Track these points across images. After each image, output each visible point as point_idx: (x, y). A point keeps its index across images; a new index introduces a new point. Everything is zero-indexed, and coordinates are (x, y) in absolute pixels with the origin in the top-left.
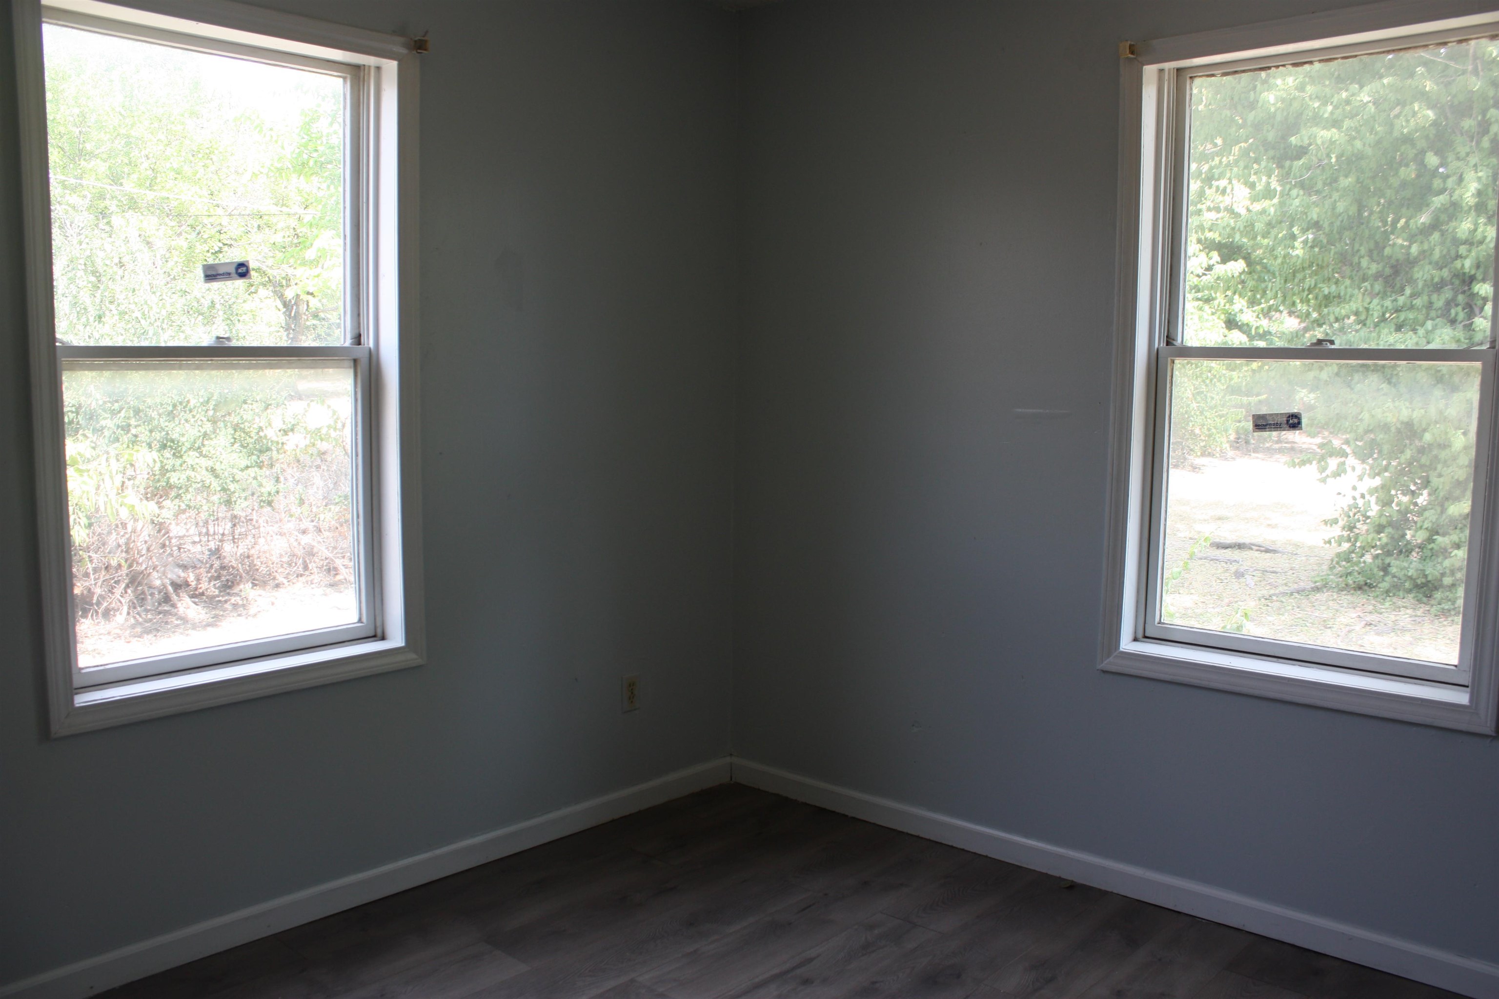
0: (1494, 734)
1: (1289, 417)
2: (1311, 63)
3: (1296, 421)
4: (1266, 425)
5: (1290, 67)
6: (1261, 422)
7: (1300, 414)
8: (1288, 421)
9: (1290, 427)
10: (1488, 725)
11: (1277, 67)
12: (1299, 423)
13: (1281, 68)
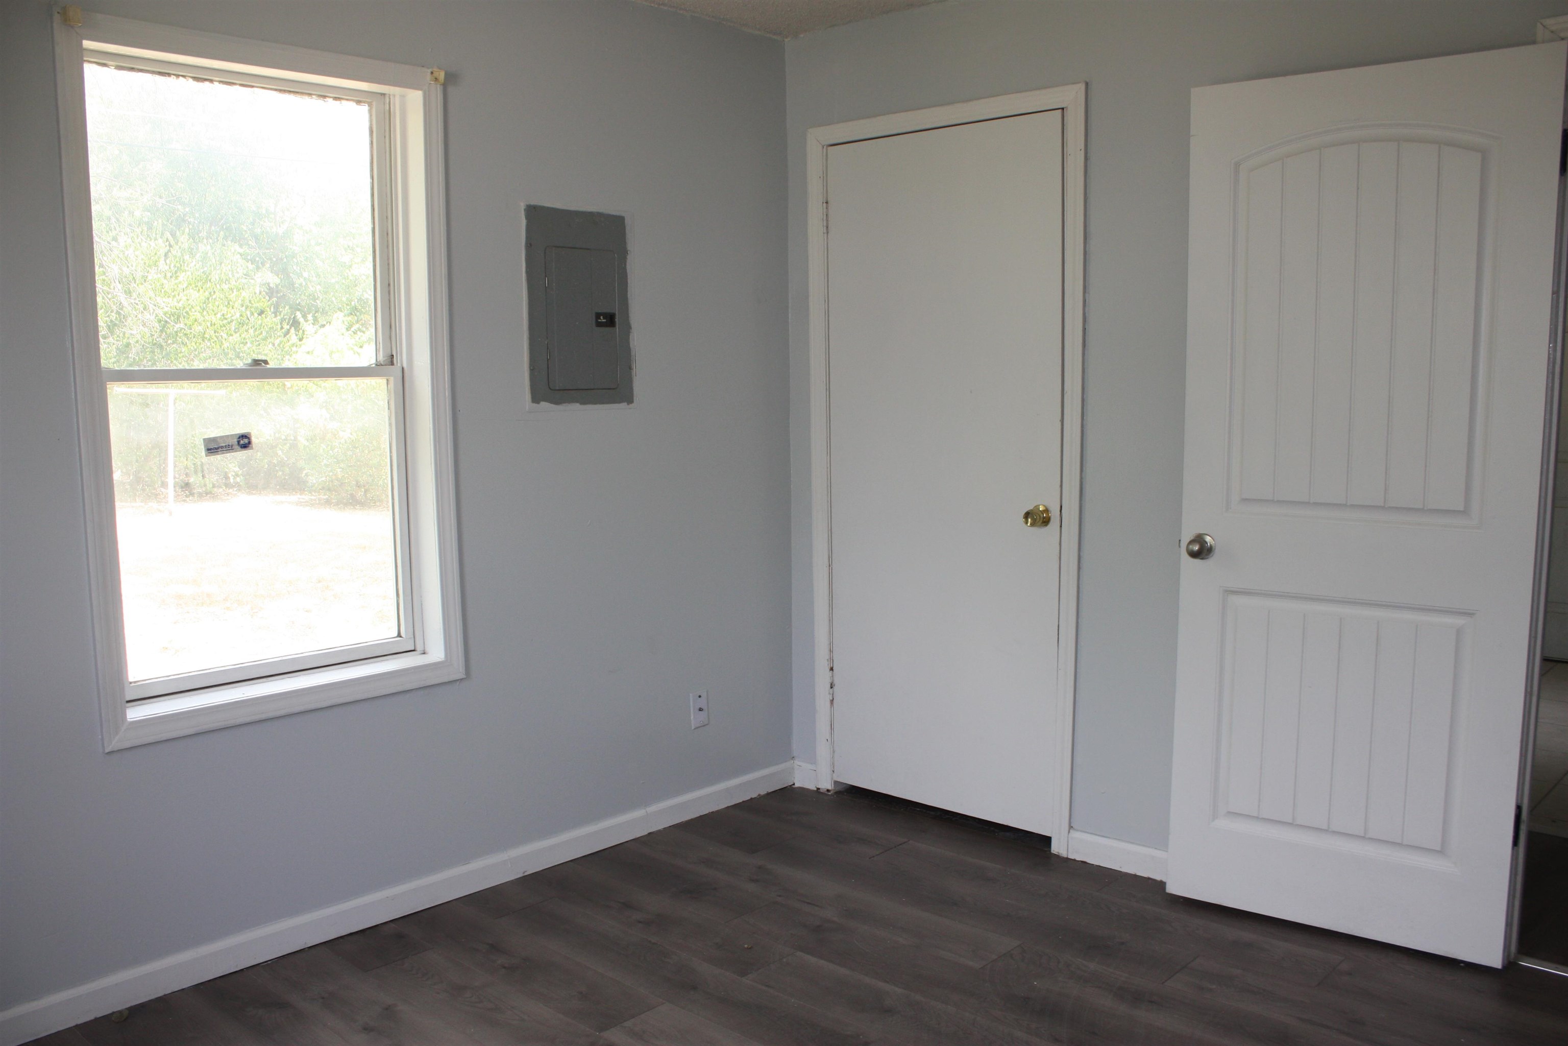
0: (465, 677)
1: (239, 438)
2: (211, 81)
3: (246, 441)
4: (218, 448)
5: (191, 80)
6: (212, 446)
7: (249, 434)
8: (239, 442)
9: (241, 447)
10: (461, 671)
11: (178, 76)
12: (250, 443)
13: (181, 78)
